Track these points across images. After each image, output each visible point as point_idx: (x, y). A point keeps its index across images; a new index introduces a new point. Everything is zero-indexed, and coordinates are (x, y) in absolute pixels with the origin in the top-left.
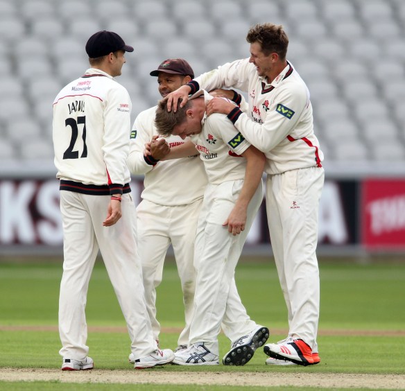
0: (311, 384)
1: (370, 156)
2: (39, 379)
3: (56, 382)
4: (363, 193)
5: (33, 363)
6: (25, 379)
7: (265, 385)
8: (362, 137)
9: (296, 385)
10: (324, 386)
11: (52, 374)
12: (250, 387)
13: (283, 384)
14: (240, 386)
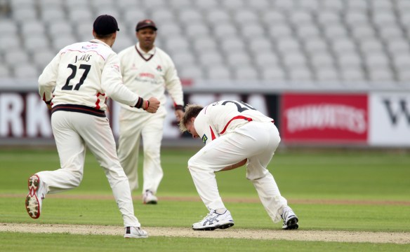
0: (246, 237)
1: (287, 77)
2: (55, 232)
3: (67, 234)
4: (282, 103)
5: (51, 221)
6: (46, 232)
7: (213, 237)
8: (281, 64)
9: (235, 237)
10: (254, 238)
11: (65, 228)
12: (203, 238)
13: (226, 237)
14: (196, 238)
